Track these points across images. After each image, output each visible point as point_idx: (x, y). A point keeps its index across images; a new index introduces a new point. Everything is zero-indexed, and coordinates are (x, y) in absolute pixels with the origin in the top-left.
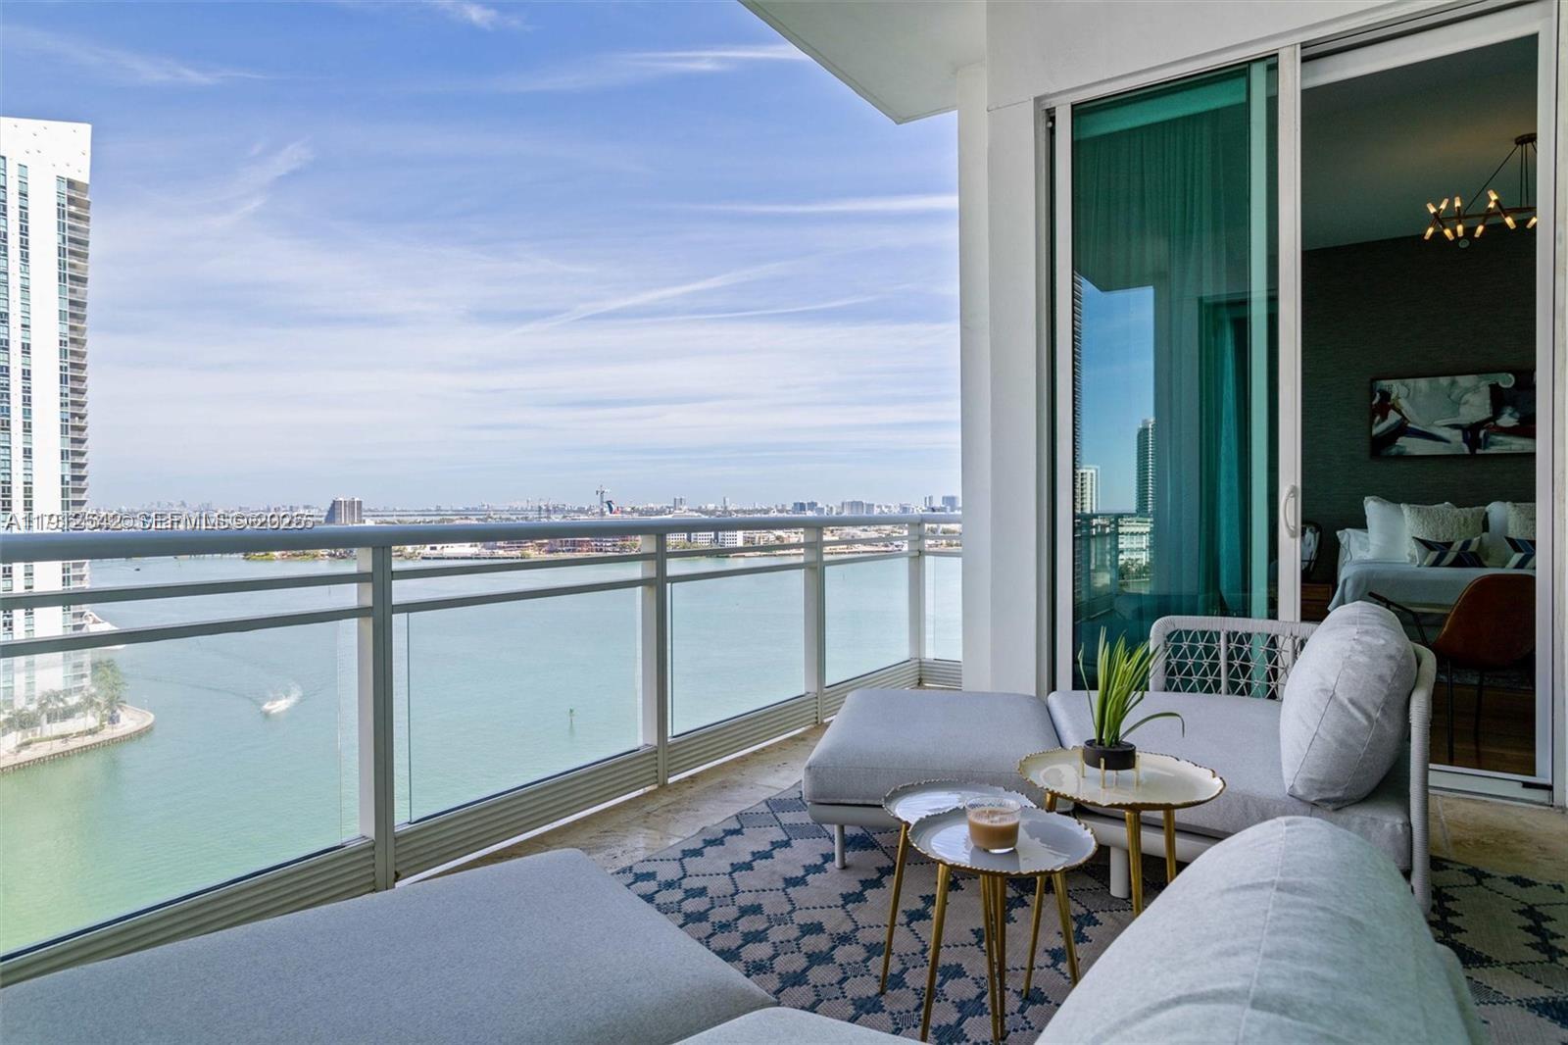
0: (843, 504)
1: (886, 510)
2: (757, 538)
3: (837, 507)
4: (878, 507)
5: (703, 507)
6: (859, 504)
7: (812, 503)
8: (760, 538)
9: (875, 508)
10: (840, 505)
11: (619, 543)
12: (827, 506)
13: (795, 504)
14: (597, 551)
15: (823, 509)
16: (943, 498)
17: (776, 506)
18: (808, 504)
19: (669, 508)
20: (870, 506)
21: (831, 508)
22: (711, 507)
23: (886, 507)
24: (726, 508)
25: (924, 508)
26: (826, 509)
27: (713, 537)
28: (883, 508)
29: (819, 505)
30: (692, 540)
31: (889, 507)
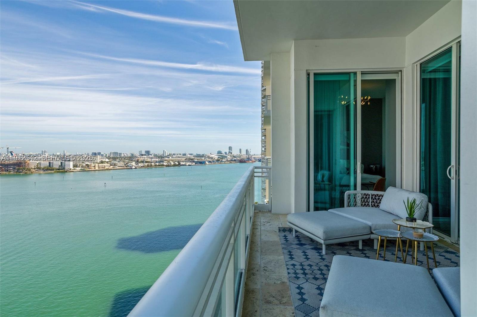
0: (111, 153)
1: (126, 155)
2: (78, 165)
3: (108, 154)
4: (123, 154)
5: (55, 154)
6: (116, 153)
7: (99, 153)
8: (79, 165)
9: (122, 154)
10: (110, 153)
11: (16, 168)
12: (105, 154)
13: (93, 153)
14: (5, 171)
15: (103, 155)
16: (145, 151)
17: (85, 154)
18: (98, 153)
19: (40, 154)
20: (120, 154)
21: (106, 154)
22: (58, 154)
23: (126, 154)
24: (64, 154)
25: (139, 154)
26: (104, 155)
27: (60, 165)
28: (125, 154)
29: (102, 153)
30: (51, 166)
31: (127, 154)
